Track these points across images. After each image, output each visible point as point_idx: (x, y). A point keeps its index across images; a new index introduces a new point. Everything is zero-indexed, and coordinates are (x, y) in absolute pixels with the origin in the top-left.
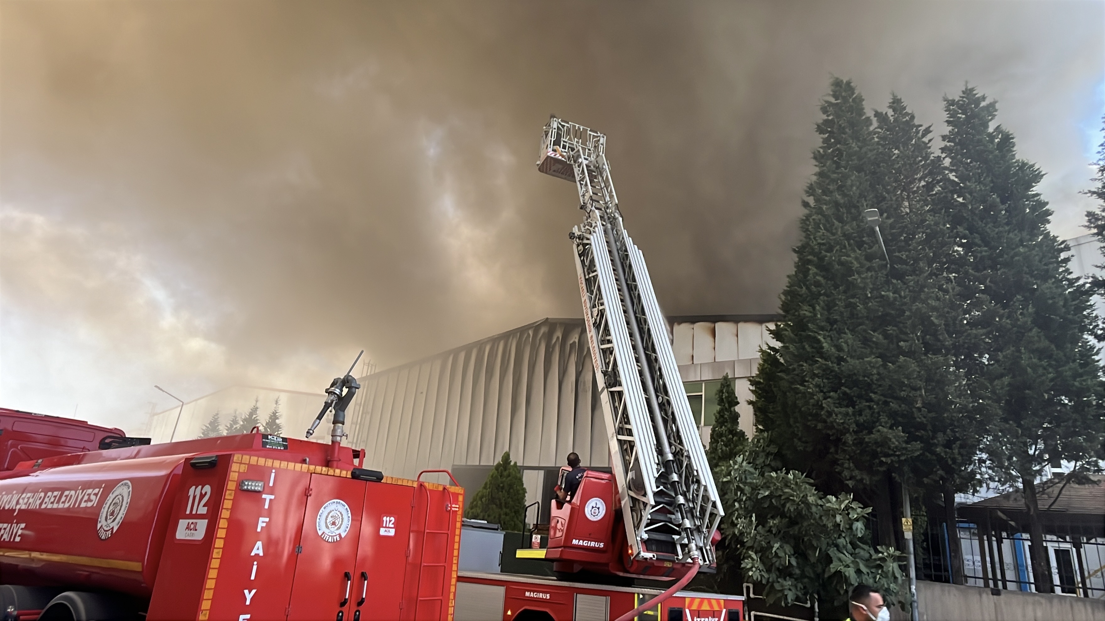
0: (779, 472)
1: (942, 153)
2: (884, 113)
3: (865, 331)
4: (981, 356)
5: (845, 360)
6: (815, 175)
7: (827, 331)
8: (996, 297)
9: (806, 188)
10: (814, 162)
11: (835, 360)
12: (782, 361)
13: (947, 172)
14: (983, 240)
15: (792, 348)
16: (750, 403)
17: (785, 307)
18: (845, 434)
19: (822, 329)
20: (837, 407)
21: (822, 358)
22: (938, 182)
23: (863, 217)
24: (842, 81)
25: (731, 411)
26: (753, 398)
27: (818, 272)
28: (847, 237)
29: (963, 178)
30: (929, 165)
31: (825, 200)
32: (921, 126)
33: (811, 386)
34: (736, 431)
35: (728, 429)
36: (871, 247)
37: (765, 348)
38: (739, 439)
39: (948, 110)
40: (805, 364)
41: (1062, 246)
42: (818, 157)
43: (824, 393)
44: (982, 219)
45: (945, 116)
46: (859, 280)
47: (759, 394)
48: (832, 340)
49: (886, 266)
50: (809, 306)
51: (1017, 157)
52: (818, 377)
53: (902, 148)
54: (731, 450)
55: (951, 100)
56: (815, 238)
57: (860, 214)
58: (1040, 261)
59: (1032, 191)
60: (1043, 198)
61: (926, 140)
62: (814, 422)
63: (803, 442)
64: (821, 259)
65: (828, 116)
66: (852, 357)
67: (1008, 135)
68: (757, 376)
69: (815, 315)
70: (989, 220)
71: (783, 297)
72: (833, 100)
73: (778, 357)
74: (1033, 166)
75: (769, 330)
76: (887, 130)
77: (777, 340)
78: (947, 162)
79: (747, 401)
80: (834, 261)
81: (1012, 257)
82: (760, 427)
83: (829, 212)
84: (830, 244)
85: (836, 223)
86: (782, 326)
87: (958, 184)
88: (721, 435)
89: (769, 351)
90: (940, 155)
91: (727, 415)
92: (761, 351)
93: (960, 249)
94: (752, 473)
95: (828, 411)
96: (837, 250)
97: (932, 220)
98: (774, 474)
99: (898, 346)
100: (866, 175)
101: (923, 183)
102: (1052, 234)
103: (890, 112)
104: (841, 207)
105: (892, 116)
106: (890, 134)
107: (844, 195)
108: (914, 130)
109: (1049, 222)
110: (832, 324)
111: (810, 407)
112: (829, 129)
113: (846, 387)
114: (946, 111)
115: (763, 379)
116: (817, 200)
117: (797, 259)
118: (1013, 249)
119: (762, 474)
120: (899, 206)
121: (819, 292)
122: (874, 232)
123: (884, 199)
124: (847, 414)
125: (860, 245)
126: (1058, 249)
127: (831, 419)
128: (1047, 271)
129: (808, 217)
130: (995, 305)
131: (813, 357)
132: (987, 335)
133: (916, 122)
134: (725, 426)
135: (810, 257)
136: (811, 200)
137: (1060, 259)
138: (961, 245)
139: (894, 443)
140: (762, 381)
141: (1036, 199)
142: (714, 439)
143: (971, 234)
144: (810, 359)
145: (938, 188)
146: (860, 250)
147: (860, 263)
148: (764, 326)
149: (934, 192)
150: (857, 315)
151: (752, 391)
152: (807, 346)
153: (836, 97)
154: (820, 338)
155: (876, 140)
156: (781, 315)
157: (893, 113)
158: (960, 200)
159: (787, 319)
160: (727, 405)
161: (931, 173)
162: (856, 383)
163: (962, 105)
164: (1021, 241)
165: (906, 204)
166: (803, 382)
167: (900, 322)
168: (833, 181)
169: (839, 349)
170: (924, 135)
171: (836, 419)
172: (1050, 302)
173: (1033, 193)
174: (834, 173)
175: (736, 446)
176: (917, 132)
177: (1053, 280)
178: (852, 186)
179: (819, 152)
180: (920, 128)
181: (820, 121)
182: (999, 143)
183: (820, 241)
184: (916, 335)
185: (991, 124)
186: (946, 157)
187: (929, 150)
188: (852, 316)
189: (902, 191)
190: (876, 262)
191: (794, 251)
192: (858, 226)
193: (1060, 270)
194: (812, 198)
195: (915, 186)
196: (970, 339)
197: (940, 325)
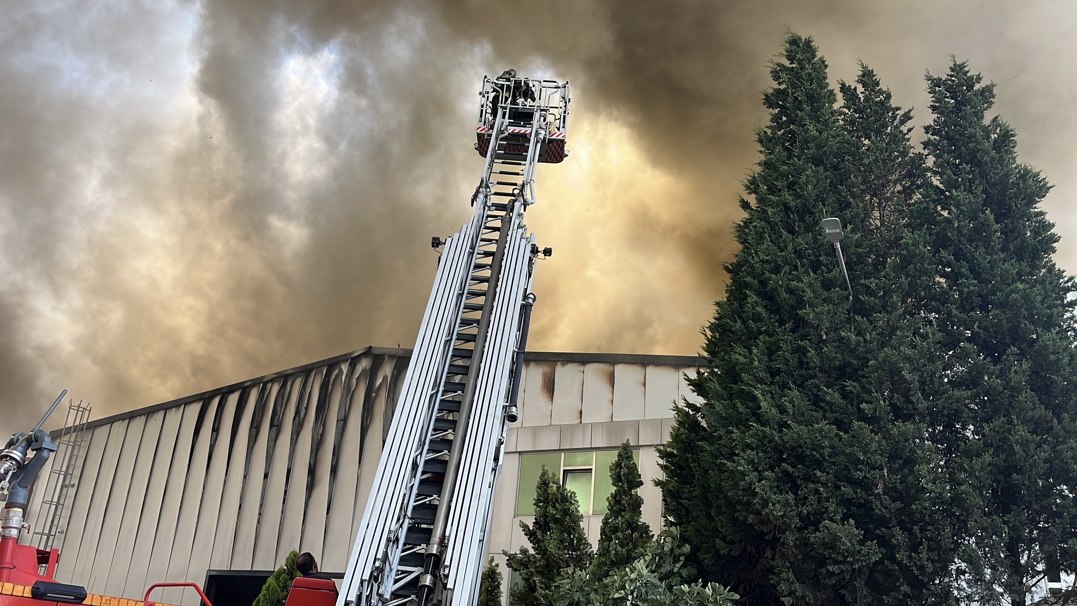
0: (693, 584)
1: (924, 148)
2: (852, 87)
3: (817, 387)
4: (964, 428)
5: (788, 427)
6: (759, 164)
7: (766, 384)
8: (986, 348)
9: (746, 182)
10: (759, 147)
11: (776, 427)
12: (704, 424)
13: (929, 174)
14: (972, 270)
15: (719, 407)
16: (658, 483)
17: (711, 346)
18: (784, 533)
19: (761, 381)
20: (775, 494)
21: (758, 421)
22: (919, 187)
23: (820, 229)
24: (800, 38)
25: (631, 495)
26: (661, 476)
27: (759, 301)
28: (798, 253)
29: (950, 185)
30: (907, 164)
31: (771, 200)
32: (898, 109)
33: (742, 462)
34: (637, 524)
35: (627, 520)
36: (830, 271)
37: (681, 404)
38: (641, 536)
39: (932, 92)
40: (735, 431)
41: (1070, 284)
42: (764, 140)
43: (759, 472)
44: (970, 241)
45: (929, 99)
46: (811, 316)
47: (672, 471)
48: (773, 398)
49: (848, 298)
50: (745, 347)
51: (1020, 161)
52: (752, 449)
53: (873, 138)
54: (629, 551)
55: (936, 79)
56: (756, 253)
57: (817, 223)
58: (1042, 303)
59: (1035, 208)
60: (1048, 218)
61: (904, 129)
62: (744, 513)
63: (728, 543)
64: (763, 283)
65: (780, 84)
66: (799, 423)
67: (1008, 131)
68: (670, 445)
69: (752, 362)
70: (980, 244)
71: (709, 333)
72: (787, 63)
73: (700, 419)
74: (1038, 174)
75: (688, 380)
76: (855, 111)
77: (698, 395)
78: (930, 161)
79: (655, 481)
80: (781, 286)
81: (1008, 296)
82: (671, 519)
83: (777, 219)
84: (776, 262)
85: (785, 233)
86: (706, 374)
87: (942, 192)
88: (615, 530)
89: (687, 409)
90: (922, 151)
91: (625, 500)
92: (677, 409)
93: (942, 280)
94: (656, 587)
95: (762, 498)
96: (785, 272)
97: (910, 238)
98: (685, 588)
99: (859, 408)
100: (826, 170)
101: (899, 188)
102: (1057, 267)
103: (860, 89)
104: (793, 213)
105: (862, 93)
106: (859, 118)
107: (797, 196)
108: (890, 114)
109: (1054, 251)
110: (773, 375)
111: (740, 493)
112: (781, 103)
113: (788, 464)
114: (930, 93)
115: (678, 449)
116: (760, 200)
117: (729, 282)
118: (1009, 285)
119: (670, 588)
120: (868, 215)
121: (759, 329)
122: (835, 250)
123: (848, 205)
124: (787, 504)
125: (816, 266)
126: (1064, 287)
127: (767, 510)
128: (1050, 317)
129: (747, 223)
130: (984, 359)
131: (748, 420)
132: (973, 398)
133: (893, 103)
134: (622, 517)
135: (748, 279)
136: (752, 200)
137: (1065, 302)
138: (944, 275)
139: (845, 544)
140: (675, 452)
141: (1039, 218)
142: (606, 535)
143: (957, 260)
144: (742, 423)
145: (917, 196)
146: (815, 273)
147: (814, 292)
148: (681, 371)
149: (913, 201)
150: (808, 363)
151: (662, 467)
152: (739, 405)
153: (791, 58)
154: (758, 393)
155: (841, 123)
156: (704, 358)
157: (863, 90)
158: (945, 213)
159: (713, 364)
160: (626, 486)
161: (910, 175)
162: (801, 459)
163: (951, 86)
164: (1019, 274)
165: (877, 214)
166: (731, 456)
167: (864, 376)
168: (784, 175)
169: (783, 411)
170: (902, 122)
171: (772, 510)
172: (1052, 357)
173: (1036, 210)
174: (784, 163)
175: (635, 547)
176: (894, 118)
177: (1058, 329)
178: (807, 183)
179: (765, 133)
180: (897, 112)
181: (770, 91)
182: (995, 141)
183: (763, 256)
184: (883, 395)
185: (986, 113)
186: (929, 154)
187: (908, 143)
188: (801, 364)
189: (872, 196)
190: (836, 292)
191: (727, 269)
192: (816, 240)
193: (1065, 317)
194: (754, 195)
195: (888, 191)
196: (951, 404)
197: (912, 382)
